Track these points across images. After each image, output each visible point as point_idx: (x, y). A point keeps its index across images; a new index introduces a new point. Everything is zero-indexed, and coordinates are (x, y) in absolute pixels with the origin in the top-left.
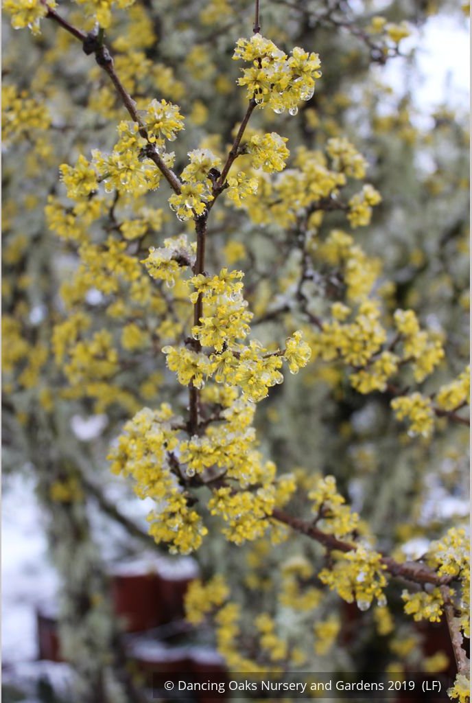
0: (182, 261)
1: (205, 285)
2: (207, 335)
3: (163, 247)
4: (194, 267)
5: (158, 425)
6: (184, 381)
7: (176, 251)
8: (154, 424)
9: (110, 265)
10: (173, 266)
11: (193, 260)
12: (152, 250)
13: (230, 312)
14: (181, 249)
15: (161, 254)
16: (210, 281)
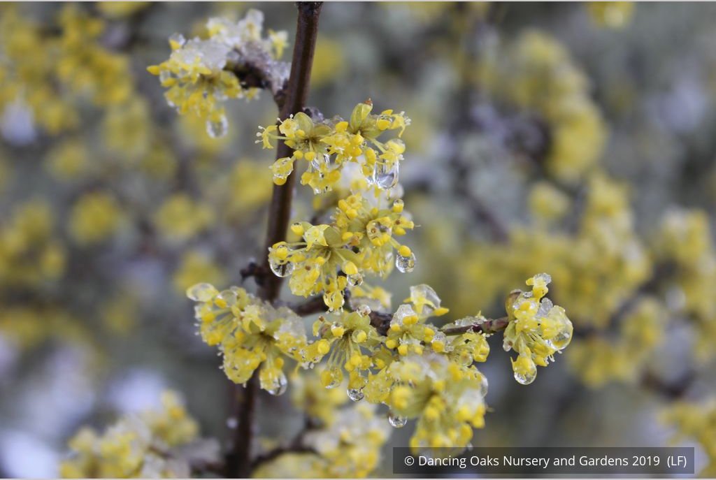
0: (249, 74)
1: (311, 141)
2: (308, 268)
3: (205, 36)
4: (280, 93)
5: (160, 462)
6: (236, 373)
7: (236, 50)
8: (150, 458)
9: (66, 69)
10: (229, 86)
11: (280, 74)
12: (177, 43)
13: (367, 212)
14: (250, 44)
15: (200, 54)
16: (326, 133)
